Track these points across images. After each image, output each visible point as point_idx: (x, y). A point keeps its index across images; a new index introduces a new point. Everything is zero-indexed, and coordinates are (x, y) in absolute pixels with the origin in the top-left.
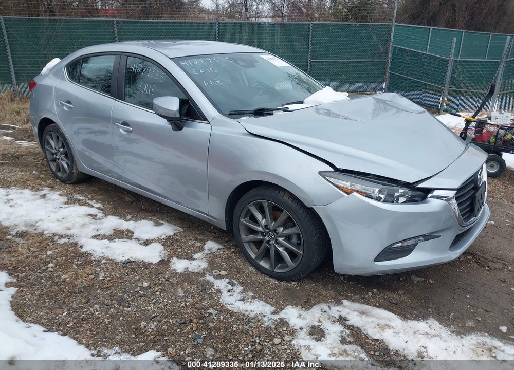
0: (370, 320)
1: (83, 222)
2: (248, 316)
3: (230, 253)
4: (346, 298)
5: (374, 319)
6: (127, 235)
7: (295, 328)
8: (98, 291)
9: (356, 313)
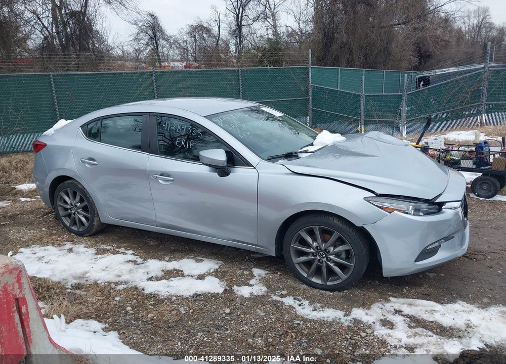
0: (419, 308)
1: (129, 269)
2: (327, 321)
3: (278, 276)
4: (390, 296)
5: (421, 308)
6: (178, 273)
7: (369, 323)
8: (190, 323)
9: (405, 306)
